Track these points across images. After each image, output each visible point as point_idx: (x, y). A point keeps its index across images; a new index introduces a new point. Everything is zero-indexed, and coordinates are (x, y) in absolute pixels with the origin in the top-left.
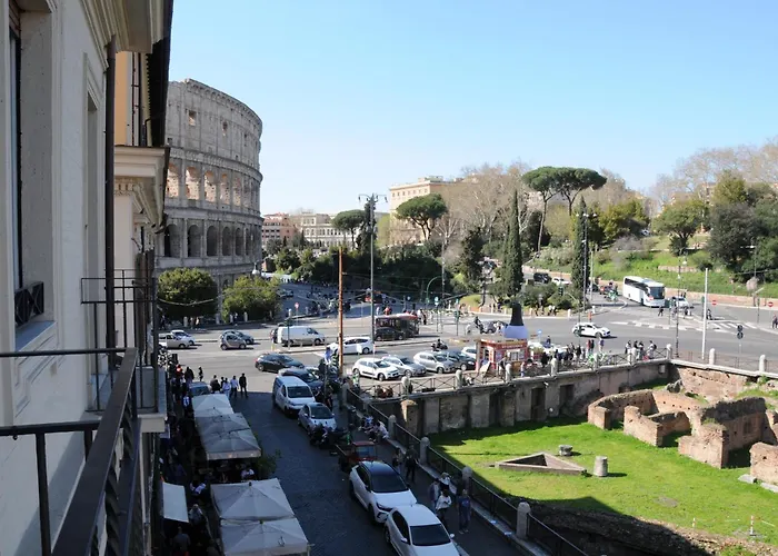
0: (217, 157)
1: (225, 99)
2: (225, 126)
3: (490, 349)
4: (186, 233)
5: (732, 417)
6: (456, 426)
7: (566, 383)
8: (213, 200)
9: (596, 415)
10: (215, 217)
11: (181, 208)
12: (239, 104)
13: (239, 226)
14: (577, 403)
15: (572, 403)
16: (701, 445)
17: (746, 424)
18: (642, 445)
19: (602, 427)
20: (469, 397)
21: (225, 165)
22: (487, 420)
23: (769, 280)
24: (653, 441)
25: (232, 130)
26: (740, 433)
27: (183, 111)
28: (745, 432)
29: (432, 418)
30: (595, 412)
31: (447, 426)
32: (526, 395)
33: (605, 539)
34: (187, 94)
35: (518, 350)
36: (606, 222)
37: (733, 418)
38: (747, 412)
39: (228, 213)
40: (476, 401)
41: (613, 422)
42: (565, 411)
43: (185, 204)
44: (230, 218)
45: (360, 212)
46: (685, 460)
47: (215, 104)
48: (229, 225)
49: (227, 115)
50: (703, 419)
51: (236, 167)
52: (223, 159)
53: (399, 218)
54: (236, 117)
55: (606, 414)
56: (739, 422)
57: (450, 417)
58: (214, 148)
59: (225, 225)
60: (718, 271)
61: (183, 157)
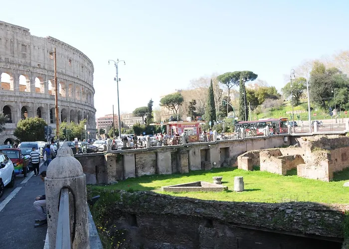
0: (66, 75)
1: (69, 47)
2: (70, 61)
3: (174, 127)
4: (49, 111)
5: (332, 148)
6: (148, 174)
7: (224, 146)
8: (65, 96)
9: (243, 163)
10: (66, 104)
11: (46, 99)
12: (77, 51)
13: (80, 110)
14: (232, 159)
15: (229, 159)
16: (313, 167)
17: (342, 155)
18: (273, 175)
19: (247, 170)
20: (156, 154)
21: (70, 79)
22: (170, 169)
23: (343, 110)
24: (279, 171)
25: (74, 64)
26: (339, 160)
27: (46, 52)
28: (343, 160)
29: (129, 167)
30: (241, 160)
31: (141, 173)
32: (197, 153)
33: (222, 223)
34: (49, 44)
35: (193, 128)
36: (258, 95)
37: (334, 149)
38: (343, 146)
39: (73, 103)
40: (161, 156)
41: (254, 166)
42: (225, 165)
43: (48, 97)
44: (74, 105)
45: (145, 107)
46: (302, 180)
47: (64, 50)
48: (74, 109)
49: (71, 56)
50: (312, 149)
51: (76, 81)
52: (69, 76)
53: (161, 105)
54: (76, 57)
55: (248, 160)
56: (338, 152)
57: (143, 167)
58: (64, 71)
59: (71, 108)
60: (316, 110)
61: (46, 74)
